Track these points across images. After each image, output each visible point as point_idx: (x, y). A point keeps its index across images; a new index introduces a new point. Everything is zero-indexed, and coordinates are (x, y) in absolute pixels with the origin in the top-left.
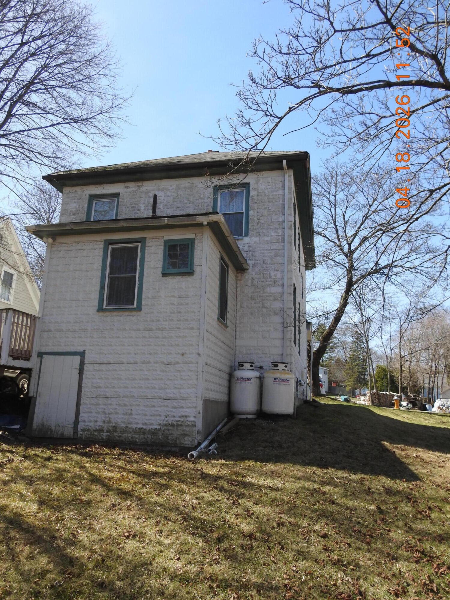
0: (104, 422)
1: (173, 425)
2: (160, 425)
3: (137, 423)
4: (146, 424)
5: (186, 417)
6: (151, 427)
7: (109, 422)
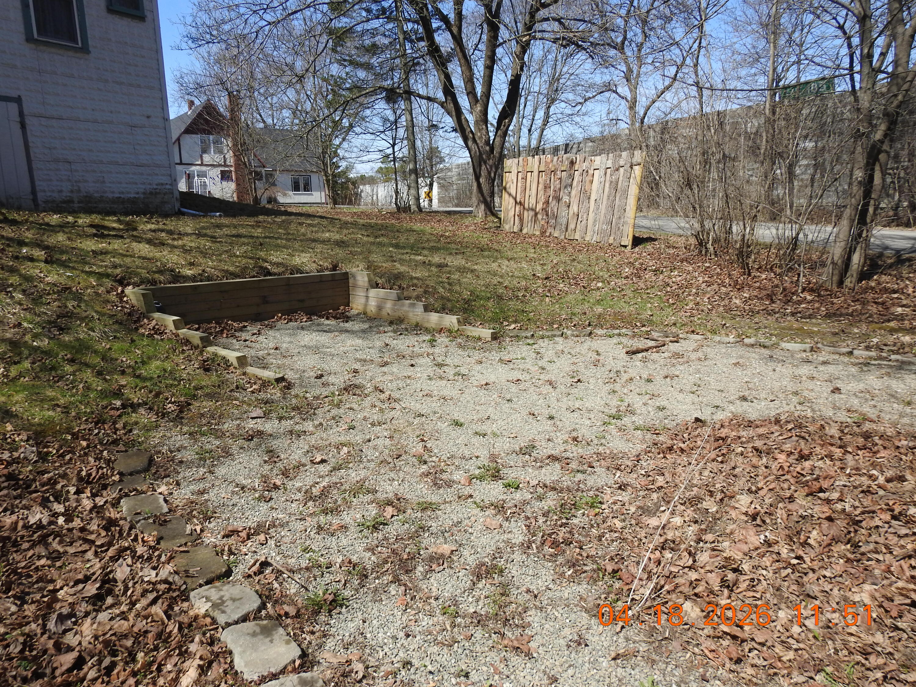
0: (72, 191)
1: (151, 193)
2: (138, 193)
3: (113, 192)
4: (123, 193)
5: (162, 184)
6: (129, 196)
7: (79, 191)
